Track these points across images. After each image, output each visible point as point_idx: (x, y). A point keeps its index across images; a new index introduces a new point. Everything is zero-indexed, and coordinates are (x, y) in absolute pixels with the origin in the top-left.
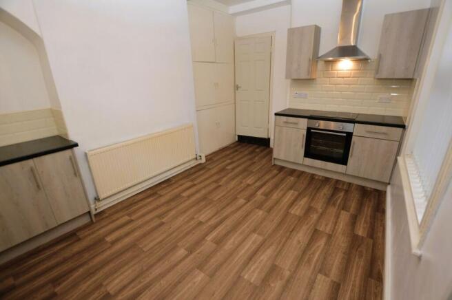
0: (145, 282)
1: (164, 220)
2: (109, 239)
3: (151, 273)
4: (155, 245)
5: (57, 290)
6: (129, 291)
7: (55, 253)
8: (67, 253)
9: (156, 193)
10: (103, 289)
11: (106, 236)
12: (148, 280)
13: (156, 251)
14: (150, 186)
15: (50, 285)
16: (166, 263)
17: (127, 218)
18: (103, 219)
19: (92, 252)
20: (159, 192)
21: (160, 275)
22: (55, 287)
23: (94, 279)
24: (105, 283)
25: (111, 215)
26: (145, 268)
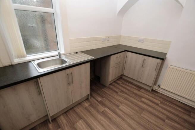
0: (125, 118)
1: (166, 120)
2: (143, 99)
3: (130, 120)
4: (146, 119)
5: (119, 93)
6: (121, 113)
7: (132, 87)
8: (132, 90)
9: (190, 112)
10: (120, 104)
11: (144, 98)
12: (126, 119)
13: (142, 120)
14: (192, 106)
15: (120, 91)
16: (137, 126)
17: (159, 102)
18: (153, 94)
19: (135, 96)
20: (191, 113)
21: (129, 124)
22: (120, 92)
23: (124, 100)
24: (123, 104)
25: (157, 96)
26: (132, 117)
